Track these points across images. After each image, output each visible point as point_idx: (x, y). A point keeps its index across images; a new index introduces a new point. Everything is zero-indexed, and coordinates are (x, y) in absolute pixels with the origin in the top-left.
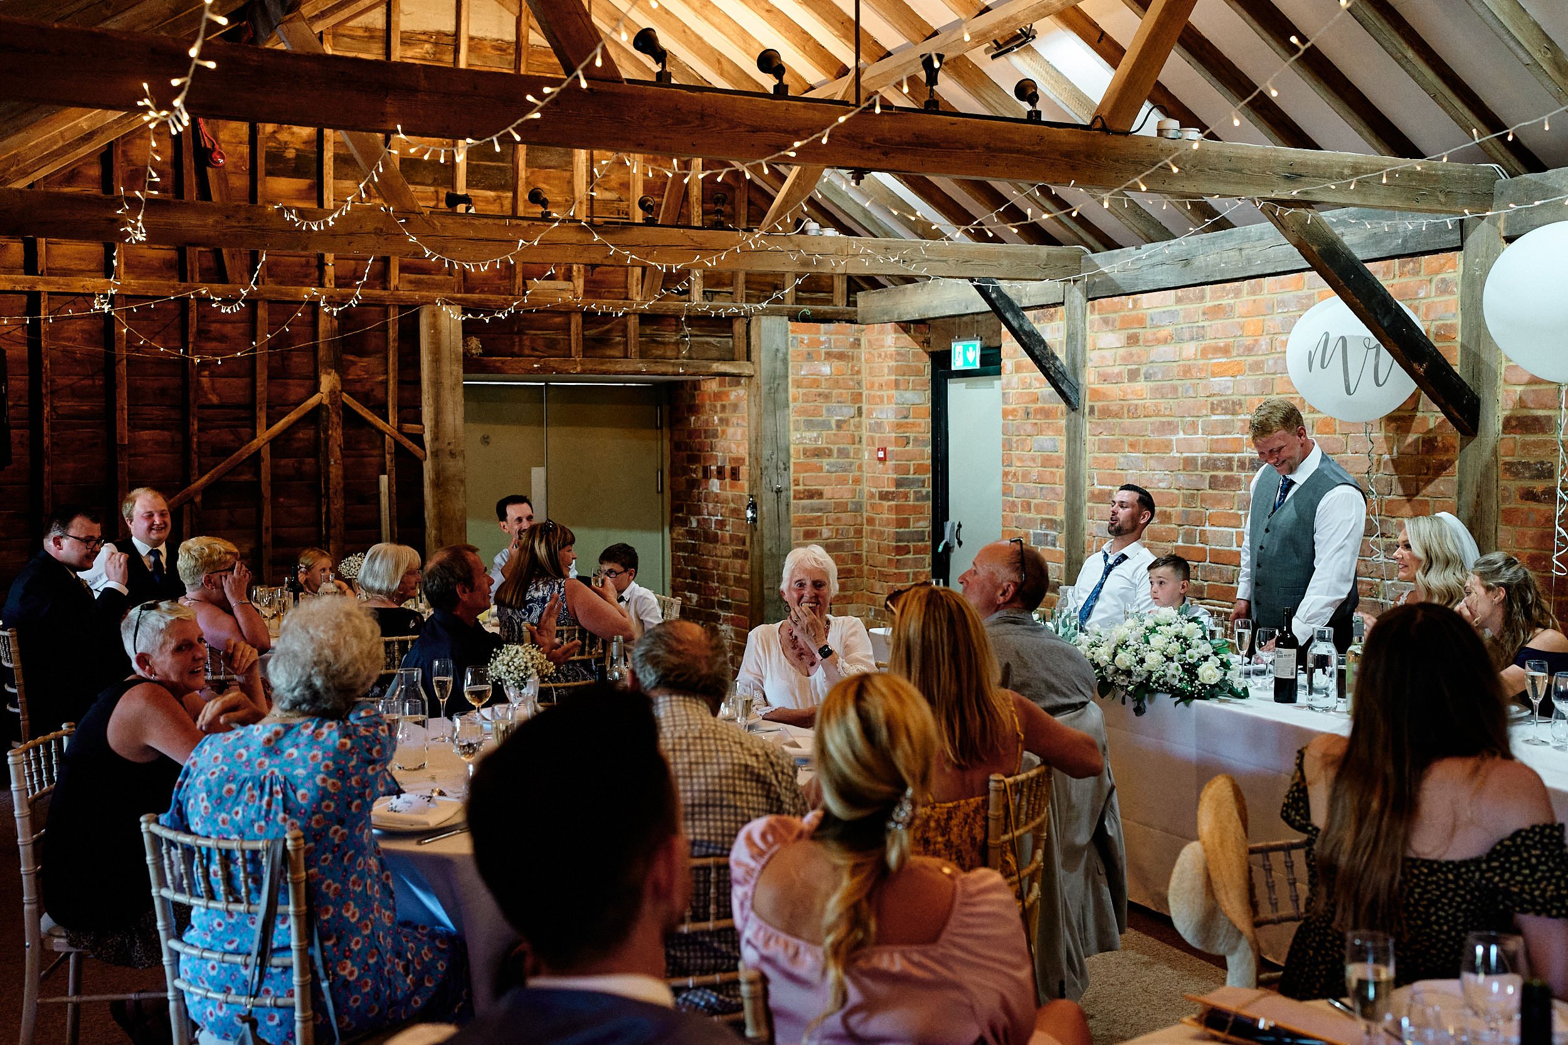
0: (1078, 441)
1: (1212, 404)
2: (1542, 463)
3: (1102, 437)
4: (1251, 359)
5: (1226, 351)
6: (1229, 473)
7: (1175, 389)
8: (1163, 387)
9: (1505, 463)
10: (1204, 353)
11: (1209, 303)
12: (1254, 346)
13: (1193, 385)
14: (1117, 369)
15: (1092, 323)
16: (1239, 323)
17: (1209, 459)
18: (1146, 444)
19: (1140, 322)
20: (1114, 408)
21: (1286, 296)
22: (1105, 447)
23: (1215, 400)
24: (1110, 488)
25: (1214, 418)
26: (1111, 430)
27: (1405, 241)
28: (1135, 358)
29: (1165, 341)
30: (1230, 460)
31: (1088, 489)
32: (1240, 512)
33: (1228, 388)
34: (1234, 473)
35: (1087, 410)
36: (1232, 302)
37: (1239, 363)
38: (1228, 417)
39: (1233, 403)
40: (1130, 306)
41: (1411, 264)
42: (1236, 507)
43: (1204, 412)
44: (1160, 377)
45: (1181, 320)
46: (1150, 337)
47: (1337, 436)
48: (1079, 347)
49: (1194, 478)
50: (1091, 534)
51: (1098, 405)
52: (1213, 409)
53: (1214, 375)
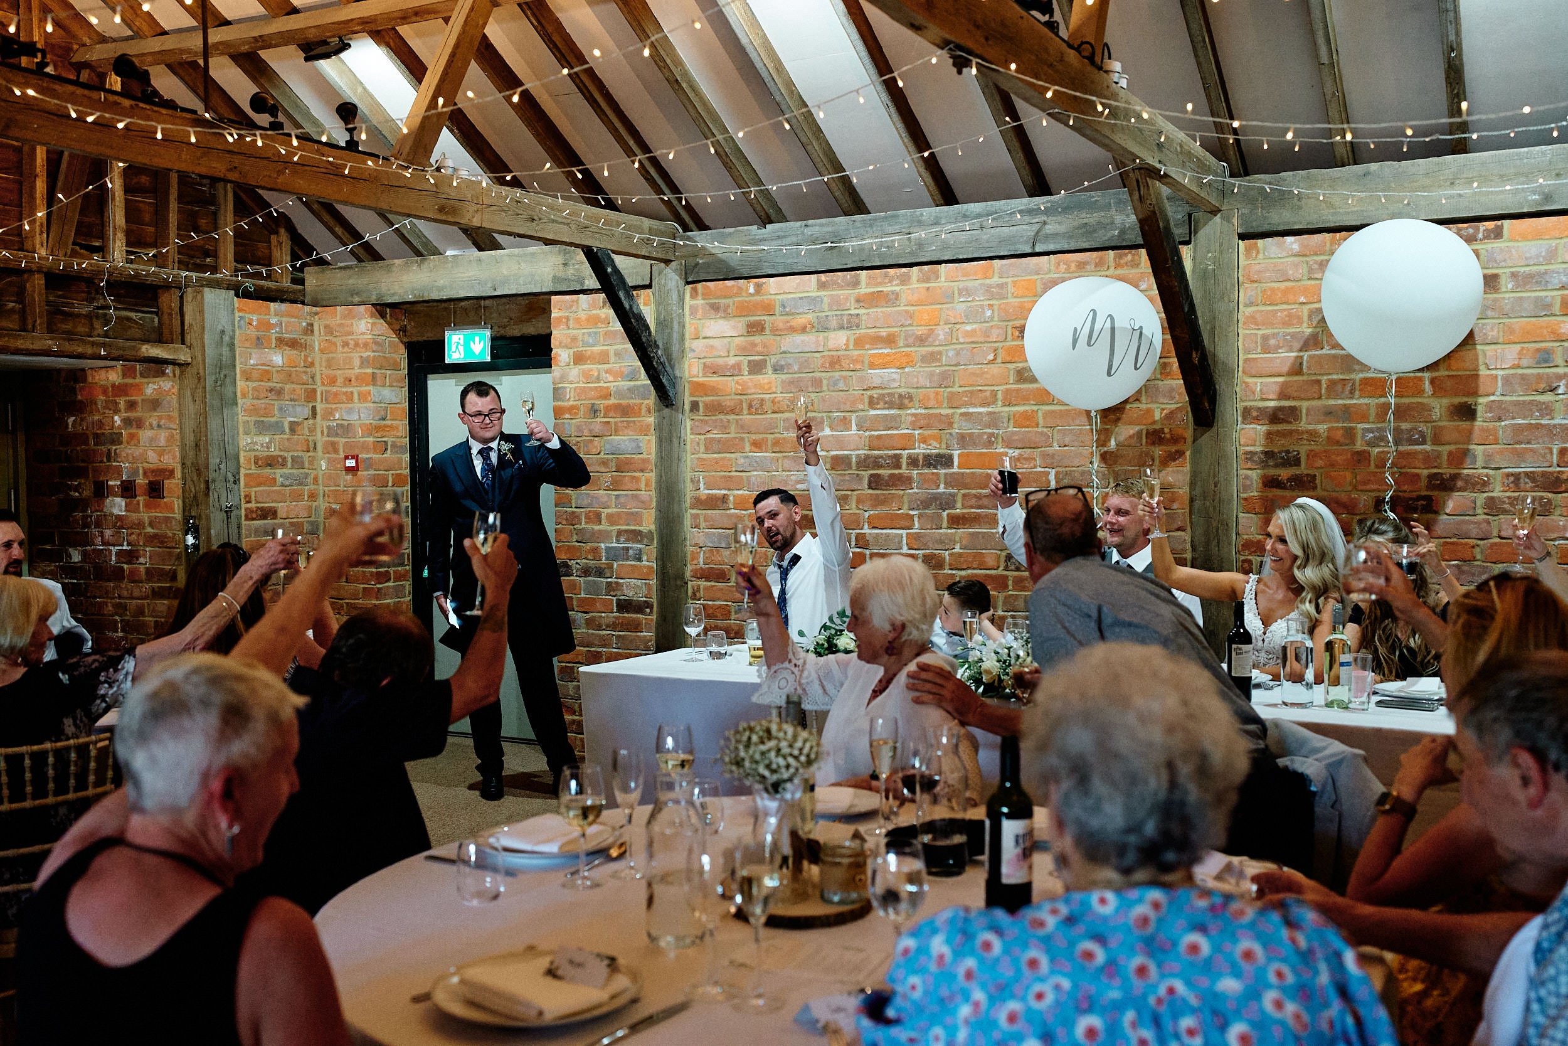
0: (675, 441)
1: (871, 397)
2: (1288, 452)
3: (710, 435)
4: (924, 350)
5: (890, 341)
6: (896, 472)
7: (818, 382)
8: (800, 380)
9: (1246, 453)
10: (859, 343)
11: (864, 290)
12: (928, 336)
13: (845, 378)
14: (732, 361)
15: (693, 310)
16: (907, 312)
17: (867, 457)
18: (776, 442)
19: (768, 309)
20: (728, 401)
21: (970, 284)
22: (715, 447)
23: (875, 393)
24: (724, 492)
25: (873, 412)
26: (725, 428)
27: (1123, 232)
28: (759, 348)
29: (803, 330)
30: (897, 457)
31: (689, 495)
32: (911, 512)
33: (894, 380)
34: (904, 471)
35: (687, 407)
36: (897, 288)
37: (908, 355)
38: (892, 412)
39: (900, 396)
40: (752, 290)
41: (1129, 257)
42: (906, 506)
43: (861, 407)
44: (796, 368)
45: (826, 307)
46: (781, 325)
47: (1040, 430)
48: (675, 336)
49: (847, 478)
50: (696, 545)
51: (702, 400)
52: (872, 404)
53: (872, 366)
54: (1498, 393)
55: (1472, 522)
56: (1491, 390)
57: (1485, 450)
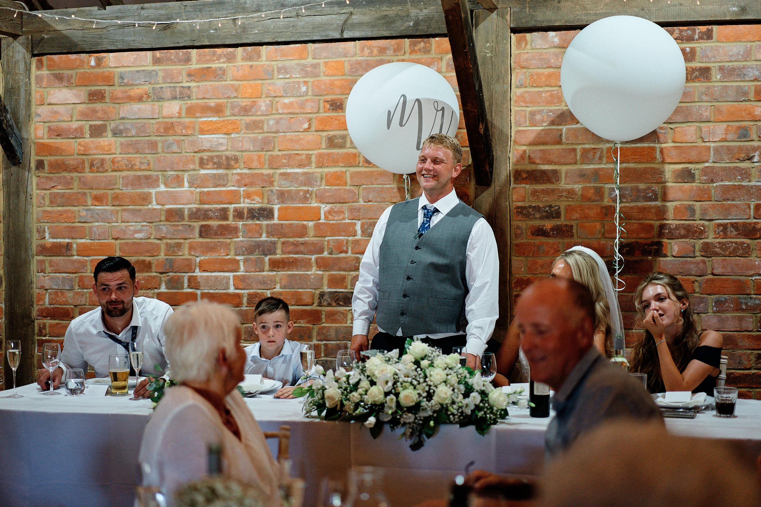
0: (22, 196)
1: (201, 159)
2: (550, 207)
3: (55, 191)
4: (248, 119)
5: (218, 110)
6: (224, 223)
7: (153, 145)
8: (137, 142)
9: (517, 208)
10: (191, 111)
11: (194, 66)
12: (252, 107)
13: (178, 142)
14: (75, 125)
15: (39, 79)
16: (232, 86)
17: (198, 210)
18: (116, 197)
19: (108, 80)
20: (71, 161)
21: (287, 63)
22: (59, 200)
23: (205, 155)
24: (67, 240)
25: (203, 172)
26: (68, 184)
27: (417, 23)
28: (100, 114)
29: (140, 99)
30: (225, 210)
31: (35, 242)
32: (238, 258)
33: (222, 144)
34: (231, 222)
35: (33, 165)
36: (224, 65)
37: (233, 123)
38: (220, 171)
39: (227, 158)
40: (93, 63)
41: (422, 44)
42: (232, 252)
43: (192, 167)
44: (133, 132)
45: (160, 80)
46: (120, 95)
47: (348, 188)
48: (22, 101)
49: (180, 228)
50: (42, 287)
51: (47, 159)
52: (202, 164)
53: (202, 132)
54: (711, 161)
55: (692, 262)
56: (705, 158)
57: (701, 205)
